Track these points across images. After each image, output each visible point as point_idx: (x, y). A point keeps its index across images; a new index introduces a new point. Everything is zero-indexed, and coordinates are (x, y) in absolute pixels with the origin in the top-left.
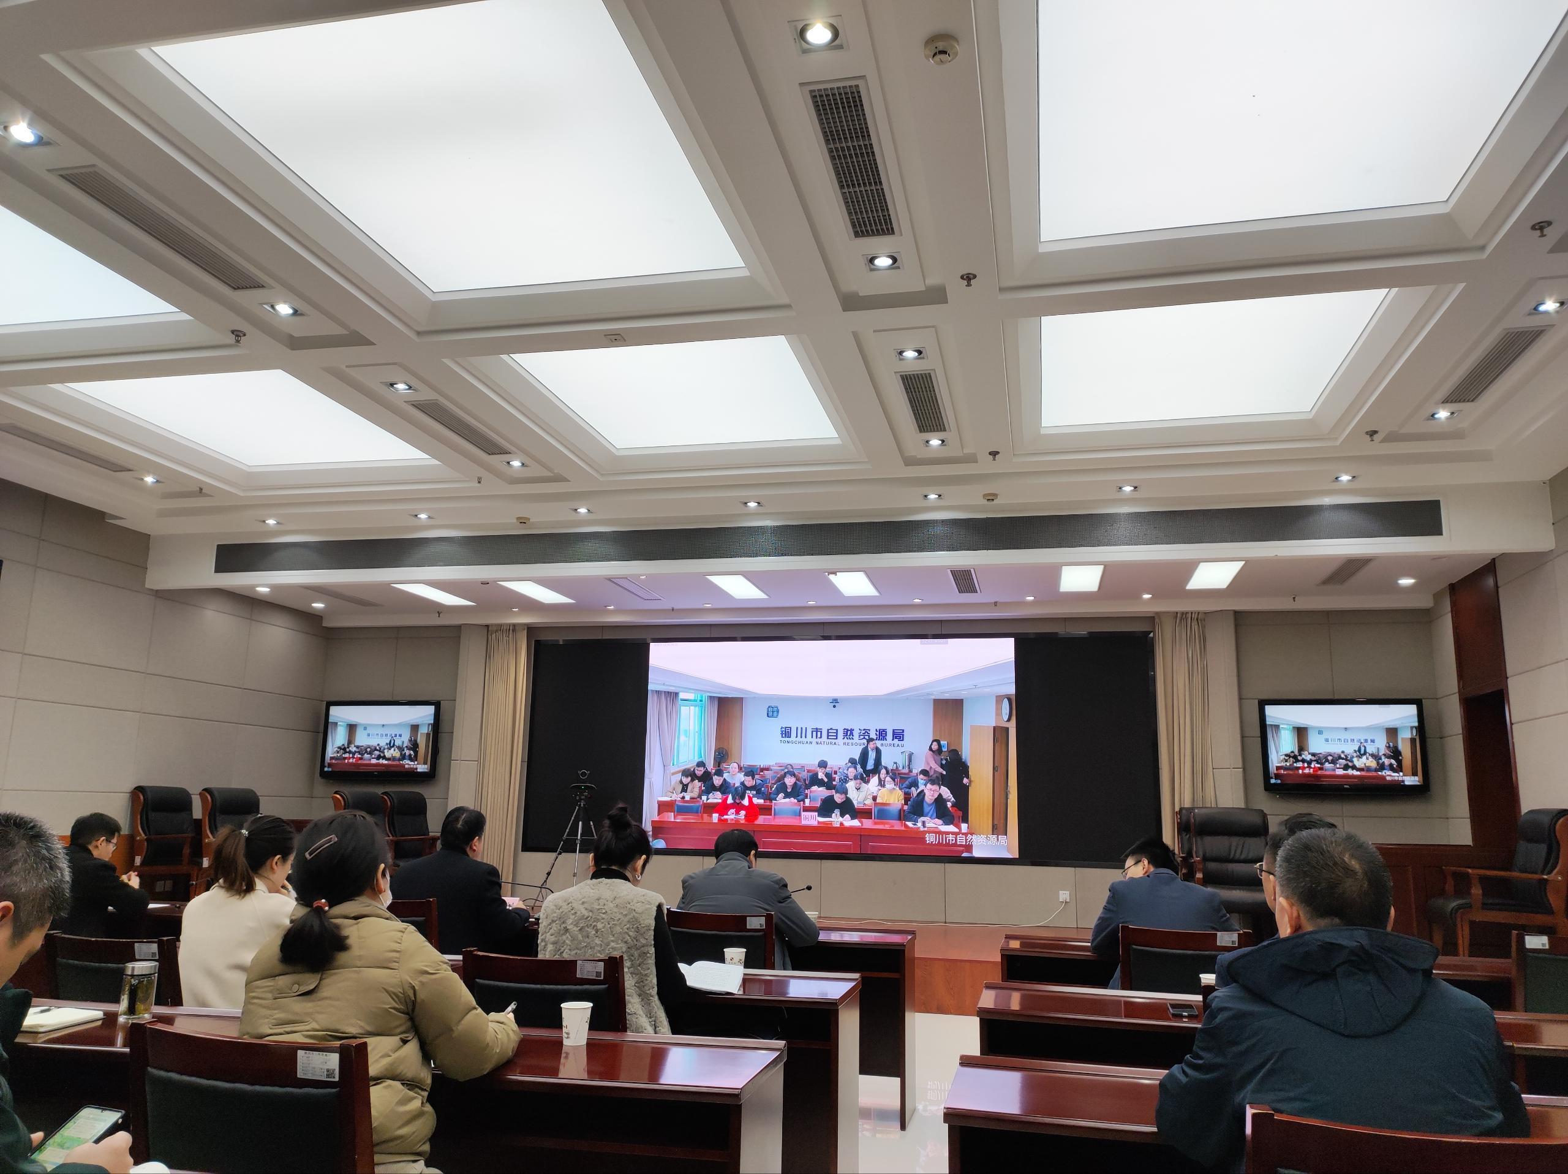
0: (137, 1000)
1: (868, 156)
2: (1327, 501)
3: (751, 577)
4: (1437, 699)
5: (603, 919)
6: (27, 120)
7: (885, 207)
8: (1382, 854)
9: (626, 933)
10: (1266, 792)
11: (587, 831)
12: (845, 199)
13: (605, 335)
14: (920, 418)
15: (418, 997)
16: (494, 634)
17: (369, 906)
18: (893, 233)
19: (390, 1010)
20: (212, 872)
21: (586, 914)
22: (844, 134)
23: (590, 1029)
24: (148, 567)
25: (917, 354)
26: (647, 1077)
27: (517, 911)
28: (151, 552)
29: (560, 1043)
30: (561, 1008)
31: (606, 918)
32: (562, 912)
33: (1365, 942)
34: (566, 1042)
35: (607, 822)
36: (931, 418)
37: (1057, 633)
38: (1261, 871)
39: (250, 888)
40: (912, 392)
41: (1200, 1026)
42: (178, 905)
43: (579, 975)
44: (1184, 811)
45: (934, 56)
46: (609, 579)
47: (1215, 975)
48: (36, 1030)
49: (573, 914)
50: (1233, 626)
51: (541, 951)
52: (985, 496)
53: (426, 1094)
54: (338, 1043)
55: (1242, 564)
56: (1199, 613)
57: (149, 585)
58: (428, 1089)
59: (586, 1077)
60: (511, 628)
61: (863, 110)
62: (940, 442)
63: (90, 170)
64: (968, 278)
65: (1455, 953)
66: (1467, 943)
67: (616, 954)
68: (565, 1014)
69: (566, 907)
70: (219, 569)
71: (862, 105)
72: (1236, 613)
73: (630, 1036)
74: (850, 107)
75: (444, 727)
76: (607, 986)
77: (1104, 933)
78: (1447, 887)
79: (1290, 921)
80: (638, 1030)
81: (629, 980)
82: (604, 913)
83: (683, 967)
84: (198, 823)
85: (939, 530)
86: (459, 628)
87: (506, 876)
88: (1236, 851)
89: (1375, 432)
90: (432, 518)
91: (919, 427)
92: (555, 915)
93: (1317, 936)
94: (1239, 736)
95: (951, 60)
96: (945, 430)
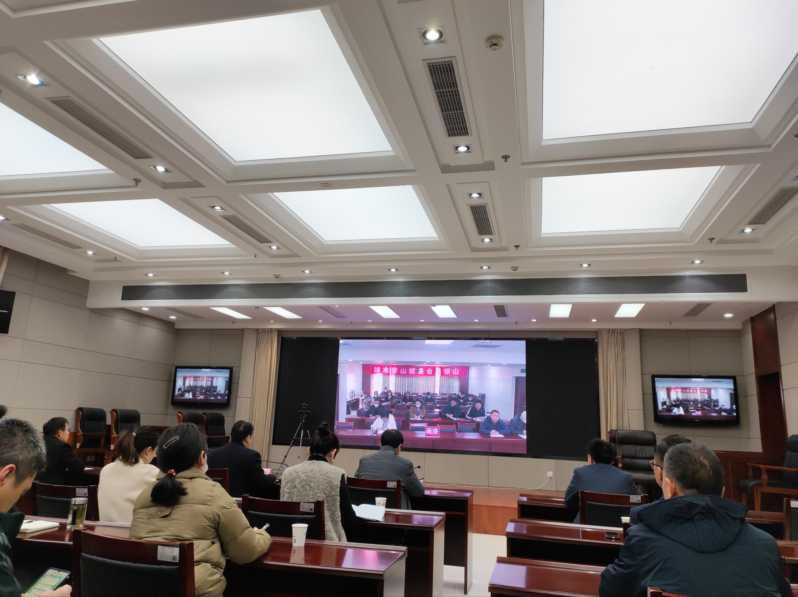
0: (76, 517)
1: (456, 96)
2: (688, 273)
3: (392, 307)
4: (744, 376)
5: (314, 481)
6: (36, 73)
7: (464, 122)
8: (719, 457)
9: (325, 489)
10: (655, 423)
11: (305, 435)
12: (444, 117)
13: (321, 184)
14: (480, 228)
15: (221, 521)
16: (261, 334)
17: (197, 472)
18: (468, 134)
19: (206, 526)
20: (116, 452)
21: (305, 478)
22: (444, 85)
23: (307, 538)
24: (88, 296)
25: (479, 195)
26: (334, 564)
27: (269, 476)
28: (89, 289)
29: (291, 545)
30: (292, 527)
31: (315, 481)
32: (293, 477)
33: (710, 503)
34: (294, 545)
35: (317, 431)
36: (485, 228)
37: (548, 338)
38: (653, 464)
39: (137, 461)
40: (475, 215)
41: (623, 544)
42: (98, 469)
43: (301, 510)
44: (612, 432)
45: (490, 46)
46: (320, 307)
47: (630, 518)
48: (25, 532)
49: (298, 478)
50: (638, 338)
51: (282, 497)
52: (512, 268)
53: (222, 570)
54: (179, 543)
55: (644, 304)
56: (621, 329)
57: (88, 306)
58: (224, 568)
59: (304, 563)
60: (269, 331)
61: (454, 73)
62: (490, 240)
63: (67, 98)
64: (506, 158)
65: (753, 509)
66: (760, 503)
67: (320, 499)
68: (294, 530)
69: (295, 474)
70: (123, 299)
71: (453, 71)
72: (640, 330)
73: (327, 542)
74: (447, 71)
75: (234, 380)
76: (315, 516)
77: (572, 494)
78: (749, 474)
79: (671, 491)
80: (331, 539)
81: (327, 513)
82: (314, 478)
83: (354, 506)
84: (109, 427)
85: (489, 285)
86: (243, 330)
87: (264, 457)
88: (639, 453)
89: (713, 239)
90: (231, 274)
91: (479, 232)
92: (289, 478)
93: (684, 499)
94: (641, 393)
95: (500, 48)
96: (492, 234)
